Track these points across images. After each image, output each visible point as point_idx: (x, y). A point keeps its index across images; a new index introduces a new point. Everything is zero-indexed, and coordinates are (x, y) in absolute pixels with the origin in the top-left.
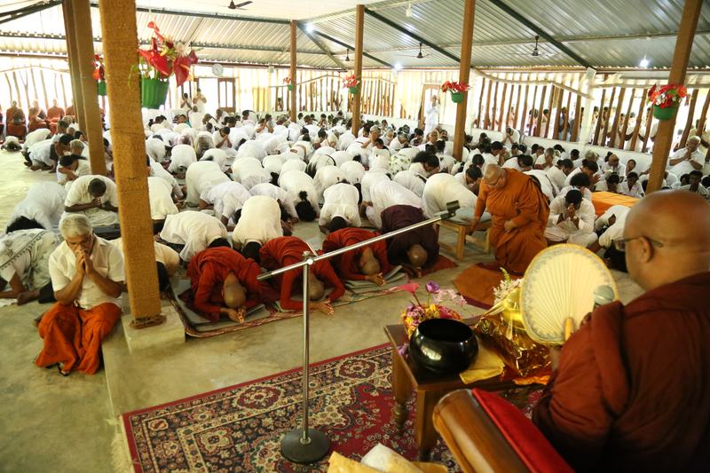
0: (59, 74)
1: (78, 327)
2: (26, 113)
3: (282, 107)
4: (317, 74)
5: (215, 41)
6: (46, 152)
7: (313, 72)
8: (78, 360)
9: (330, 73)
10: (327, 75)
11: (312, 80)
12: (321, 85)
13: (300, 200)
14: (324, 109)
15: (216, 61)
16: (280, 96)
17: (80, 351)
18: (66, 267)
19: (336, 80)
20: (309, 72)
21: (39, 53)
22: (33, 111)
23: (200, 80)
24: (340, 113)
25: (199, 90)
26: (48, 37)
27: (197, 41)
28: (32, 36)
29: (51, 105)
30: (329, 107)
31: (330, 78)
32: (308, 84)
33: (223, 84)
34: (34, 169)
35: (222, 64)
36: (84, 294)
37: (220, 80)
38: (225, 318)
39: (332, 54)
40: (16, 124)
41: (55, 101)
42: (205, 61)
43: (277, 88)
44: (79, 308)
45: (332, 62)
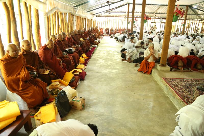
0: (122, 21)
1: (148, 65)
2: (114, 30)
3: (178, 31)
4: (192, 21)
5: (162, 12)
6: (122, 38)
7: (190, 21)
8: (147, 71)
9: (196, 21)
10: (195, 22)
11: (189, 23)
12: (192, 25)
13: (191, 51)
14: (192, 32)
15: (161, 18)
16: (178, 28)
17: (148, 69)
18: (147, 53)
19: (198, 23)
20: (189, 21)
21: (119, 16)
22: (116, 29)
23: (156, 23)
24: (198, 34)
25: (155, 25)
26: (122, 12)
27: (157, 12)
28: (119, 12)
29: (119, 28)
30: (194, 32)
31: (196, 23)
32: (188, 24)
33: (162, 24)
34: (119, 41)
35: (162, 18)
36: (150, 59)
37: (161, 23)
38: (178, 69)
39: (198, 15)
40: (112, 32)
41: (120, 27)
42: (158, 18)
43: (178, 25)
44: (148, 61)
45: (198, 18)
